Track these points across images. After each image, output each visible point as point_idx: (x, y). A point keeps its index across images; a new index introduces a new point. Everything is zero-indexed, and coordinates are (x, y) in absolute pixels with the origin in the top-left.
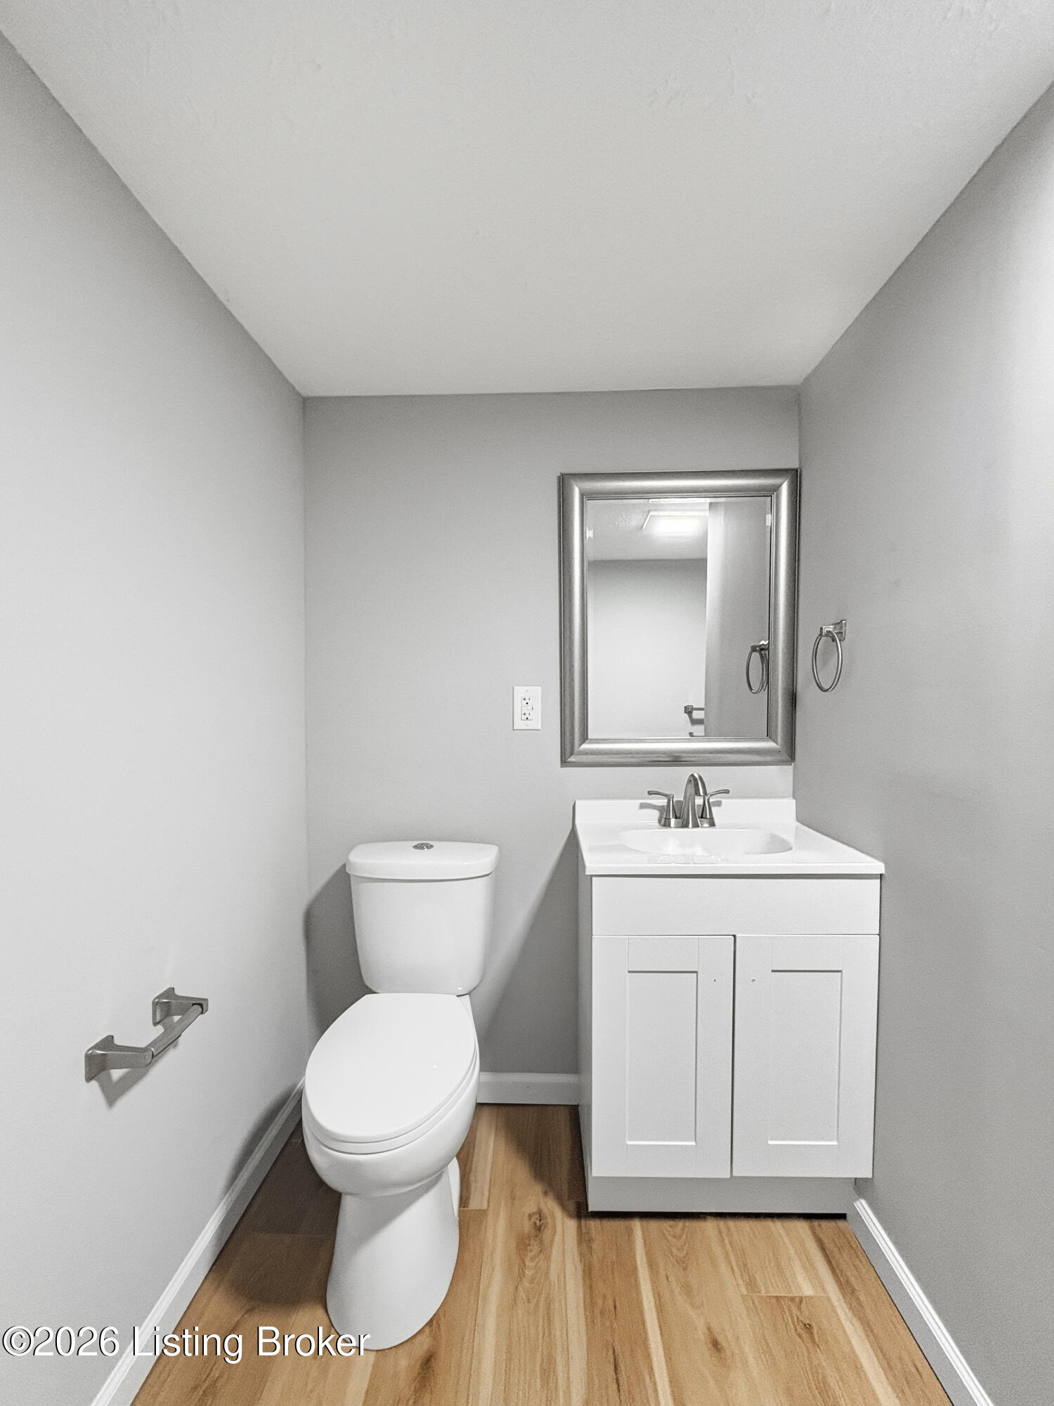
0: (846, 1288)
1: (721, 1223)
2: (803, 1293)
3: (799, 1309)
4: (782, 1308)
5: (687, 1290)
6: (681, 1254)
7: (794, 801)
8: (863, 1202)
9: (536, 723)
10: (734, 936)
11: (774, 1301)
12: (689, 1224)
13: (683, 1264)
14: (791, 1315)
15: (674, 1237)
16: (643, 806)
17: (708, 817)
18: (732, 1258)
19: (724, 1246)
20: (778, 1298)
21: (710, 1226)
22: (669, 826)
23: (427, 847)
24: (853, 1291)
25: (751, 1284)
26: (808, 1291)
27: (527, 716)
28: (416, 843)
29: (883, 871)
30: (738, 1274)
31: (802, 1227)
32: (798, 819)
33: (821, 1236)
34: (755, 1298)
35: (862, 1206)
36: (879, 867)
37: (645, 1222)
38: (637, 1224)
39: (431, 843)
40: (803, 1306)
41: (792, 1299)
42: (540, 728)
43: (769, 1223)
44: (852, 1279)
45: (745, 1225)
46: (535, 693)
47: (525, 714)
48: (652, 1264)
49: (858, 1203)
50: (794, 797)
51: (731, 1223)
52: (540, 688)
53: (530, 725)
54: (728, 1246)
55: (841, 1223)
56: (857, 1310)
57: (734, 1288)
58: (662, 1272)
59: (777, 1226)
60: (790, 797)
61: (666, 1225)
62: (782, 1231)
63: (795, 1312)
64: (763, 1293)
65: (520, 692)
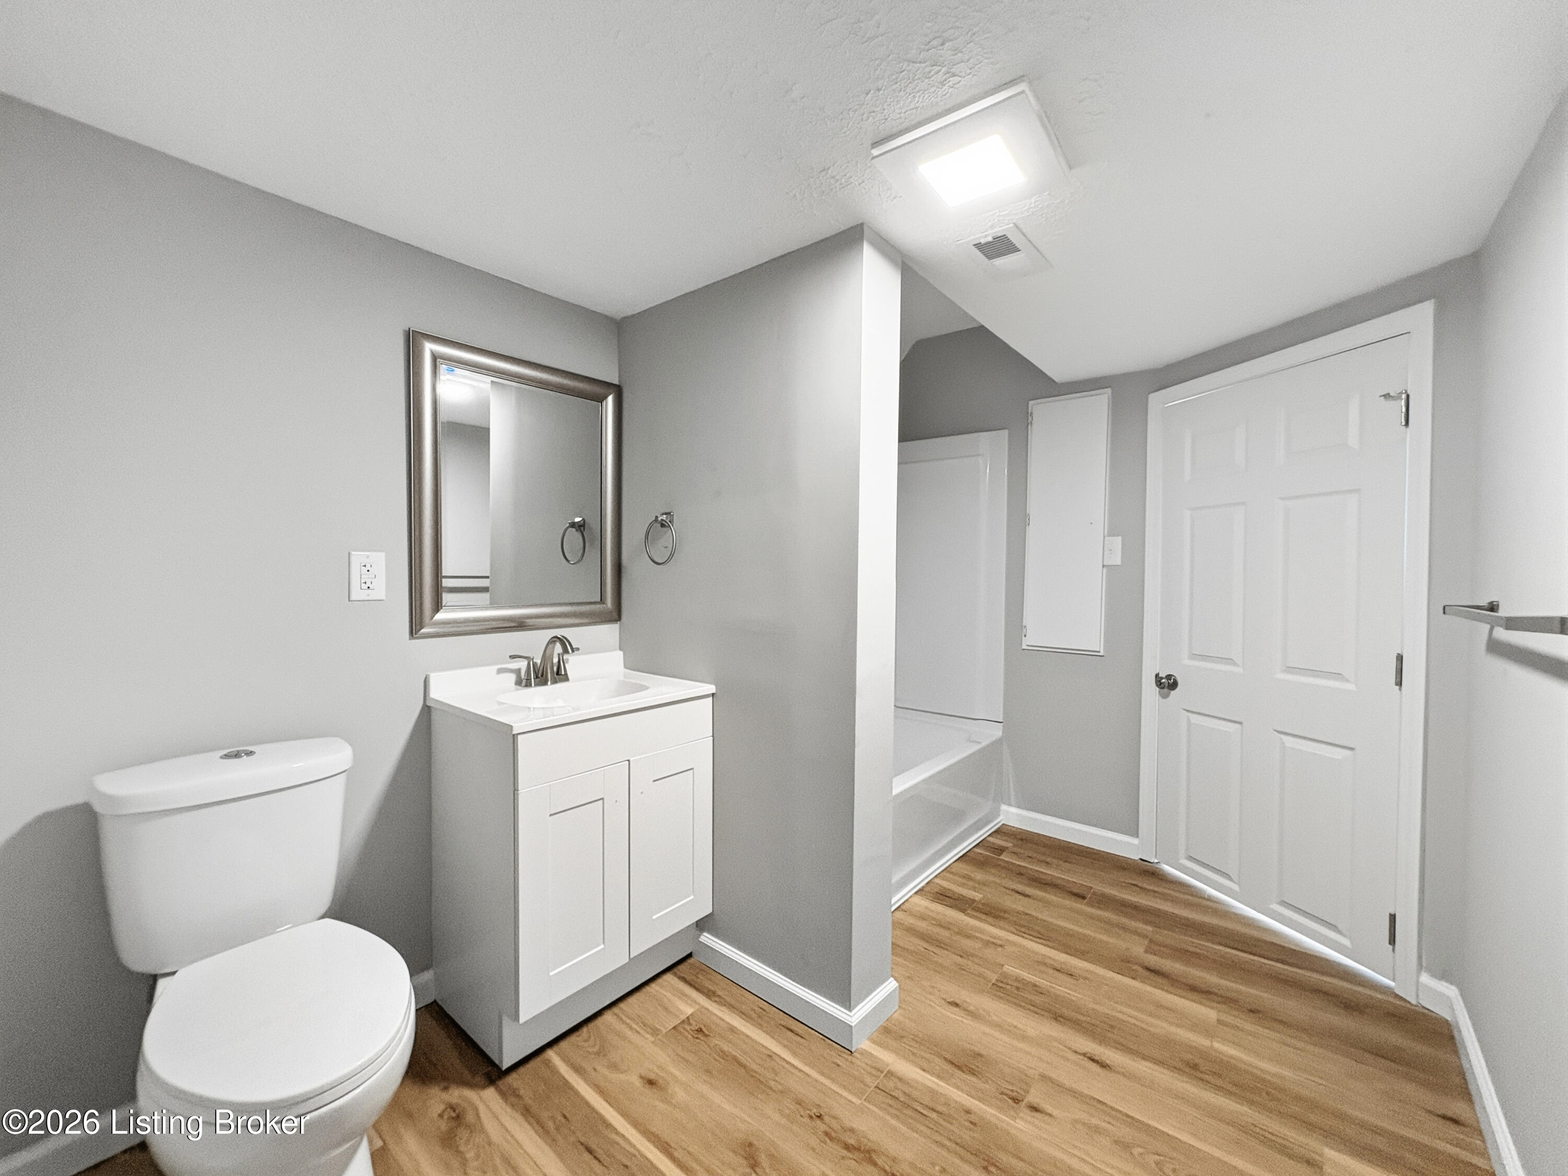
0: (710, 994)
1: (615, 1010)
2: (686, 1014)
3: (690, 1024)
4: (681, 1033)
5: (614, 1067)
6: (596, 1049)
7: (621, 653)
8: (705, 934)
9: (379, 591)
10: (629, 761)
11: (673, 1031)
12: (591, 1025)
13: (601, 1053)
14: (687, 1031)
15: (586, 1041)
16: (500, 671)
17: (563, 673)
18: (635, 1026)
19: (624, 1022)
20: (674, 1028)
21: (608, 1017)
22: (531, 685)
23: (246, 754)
24: (714, 993)
25: (655, 1032)
26: (689, 1011)
27: (368, 584)
28: (225, 752)
29: (714, 691)
30: (642, 1032)
31: (668, 977)
32: (626, 667)
33: (683, 975)
34: (662, 1039)
35: (707, 938)
36: (712, 689)
37: (555, 1048)
38: (551, 1054)
39: (250, 748)
40: (691, 1021)
41: (683, 1022)
42: (384, 598)
43: (648, 989)
44: (710, 987)
45: (632, 1000)
46: (378, 560)
47: (365, 583)
48: (578, 1070)
49: (702, 937)
50: (620, 649)
51: (622, 1005)
52: (383, 554)
53: (373, 595)
54: (628, 1021)
55: (691, 961)
56: (722, 1002)
57: (645, 1042)
58: (589, 1069)
59: (654, 987)
60: (616, 650)
61: (573, 1038)
62: (657, 988)
63: (688, 1028)
64: (664, 1031)
65: (358, 558)
